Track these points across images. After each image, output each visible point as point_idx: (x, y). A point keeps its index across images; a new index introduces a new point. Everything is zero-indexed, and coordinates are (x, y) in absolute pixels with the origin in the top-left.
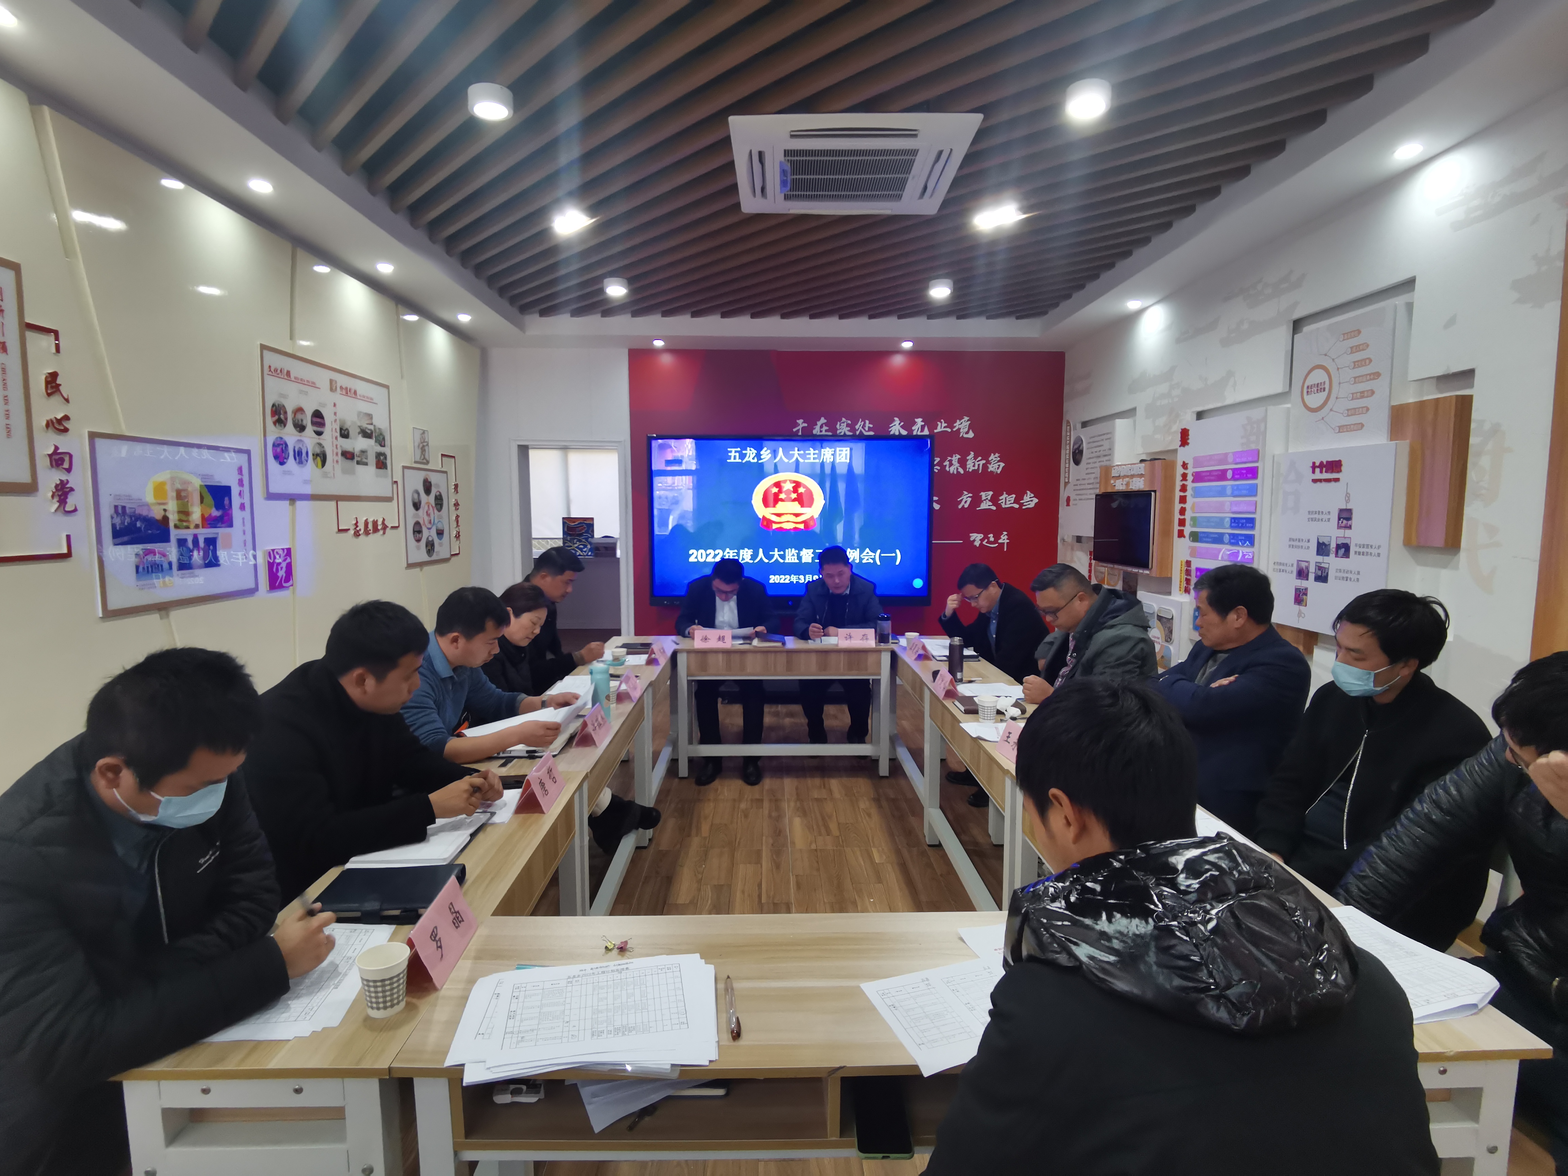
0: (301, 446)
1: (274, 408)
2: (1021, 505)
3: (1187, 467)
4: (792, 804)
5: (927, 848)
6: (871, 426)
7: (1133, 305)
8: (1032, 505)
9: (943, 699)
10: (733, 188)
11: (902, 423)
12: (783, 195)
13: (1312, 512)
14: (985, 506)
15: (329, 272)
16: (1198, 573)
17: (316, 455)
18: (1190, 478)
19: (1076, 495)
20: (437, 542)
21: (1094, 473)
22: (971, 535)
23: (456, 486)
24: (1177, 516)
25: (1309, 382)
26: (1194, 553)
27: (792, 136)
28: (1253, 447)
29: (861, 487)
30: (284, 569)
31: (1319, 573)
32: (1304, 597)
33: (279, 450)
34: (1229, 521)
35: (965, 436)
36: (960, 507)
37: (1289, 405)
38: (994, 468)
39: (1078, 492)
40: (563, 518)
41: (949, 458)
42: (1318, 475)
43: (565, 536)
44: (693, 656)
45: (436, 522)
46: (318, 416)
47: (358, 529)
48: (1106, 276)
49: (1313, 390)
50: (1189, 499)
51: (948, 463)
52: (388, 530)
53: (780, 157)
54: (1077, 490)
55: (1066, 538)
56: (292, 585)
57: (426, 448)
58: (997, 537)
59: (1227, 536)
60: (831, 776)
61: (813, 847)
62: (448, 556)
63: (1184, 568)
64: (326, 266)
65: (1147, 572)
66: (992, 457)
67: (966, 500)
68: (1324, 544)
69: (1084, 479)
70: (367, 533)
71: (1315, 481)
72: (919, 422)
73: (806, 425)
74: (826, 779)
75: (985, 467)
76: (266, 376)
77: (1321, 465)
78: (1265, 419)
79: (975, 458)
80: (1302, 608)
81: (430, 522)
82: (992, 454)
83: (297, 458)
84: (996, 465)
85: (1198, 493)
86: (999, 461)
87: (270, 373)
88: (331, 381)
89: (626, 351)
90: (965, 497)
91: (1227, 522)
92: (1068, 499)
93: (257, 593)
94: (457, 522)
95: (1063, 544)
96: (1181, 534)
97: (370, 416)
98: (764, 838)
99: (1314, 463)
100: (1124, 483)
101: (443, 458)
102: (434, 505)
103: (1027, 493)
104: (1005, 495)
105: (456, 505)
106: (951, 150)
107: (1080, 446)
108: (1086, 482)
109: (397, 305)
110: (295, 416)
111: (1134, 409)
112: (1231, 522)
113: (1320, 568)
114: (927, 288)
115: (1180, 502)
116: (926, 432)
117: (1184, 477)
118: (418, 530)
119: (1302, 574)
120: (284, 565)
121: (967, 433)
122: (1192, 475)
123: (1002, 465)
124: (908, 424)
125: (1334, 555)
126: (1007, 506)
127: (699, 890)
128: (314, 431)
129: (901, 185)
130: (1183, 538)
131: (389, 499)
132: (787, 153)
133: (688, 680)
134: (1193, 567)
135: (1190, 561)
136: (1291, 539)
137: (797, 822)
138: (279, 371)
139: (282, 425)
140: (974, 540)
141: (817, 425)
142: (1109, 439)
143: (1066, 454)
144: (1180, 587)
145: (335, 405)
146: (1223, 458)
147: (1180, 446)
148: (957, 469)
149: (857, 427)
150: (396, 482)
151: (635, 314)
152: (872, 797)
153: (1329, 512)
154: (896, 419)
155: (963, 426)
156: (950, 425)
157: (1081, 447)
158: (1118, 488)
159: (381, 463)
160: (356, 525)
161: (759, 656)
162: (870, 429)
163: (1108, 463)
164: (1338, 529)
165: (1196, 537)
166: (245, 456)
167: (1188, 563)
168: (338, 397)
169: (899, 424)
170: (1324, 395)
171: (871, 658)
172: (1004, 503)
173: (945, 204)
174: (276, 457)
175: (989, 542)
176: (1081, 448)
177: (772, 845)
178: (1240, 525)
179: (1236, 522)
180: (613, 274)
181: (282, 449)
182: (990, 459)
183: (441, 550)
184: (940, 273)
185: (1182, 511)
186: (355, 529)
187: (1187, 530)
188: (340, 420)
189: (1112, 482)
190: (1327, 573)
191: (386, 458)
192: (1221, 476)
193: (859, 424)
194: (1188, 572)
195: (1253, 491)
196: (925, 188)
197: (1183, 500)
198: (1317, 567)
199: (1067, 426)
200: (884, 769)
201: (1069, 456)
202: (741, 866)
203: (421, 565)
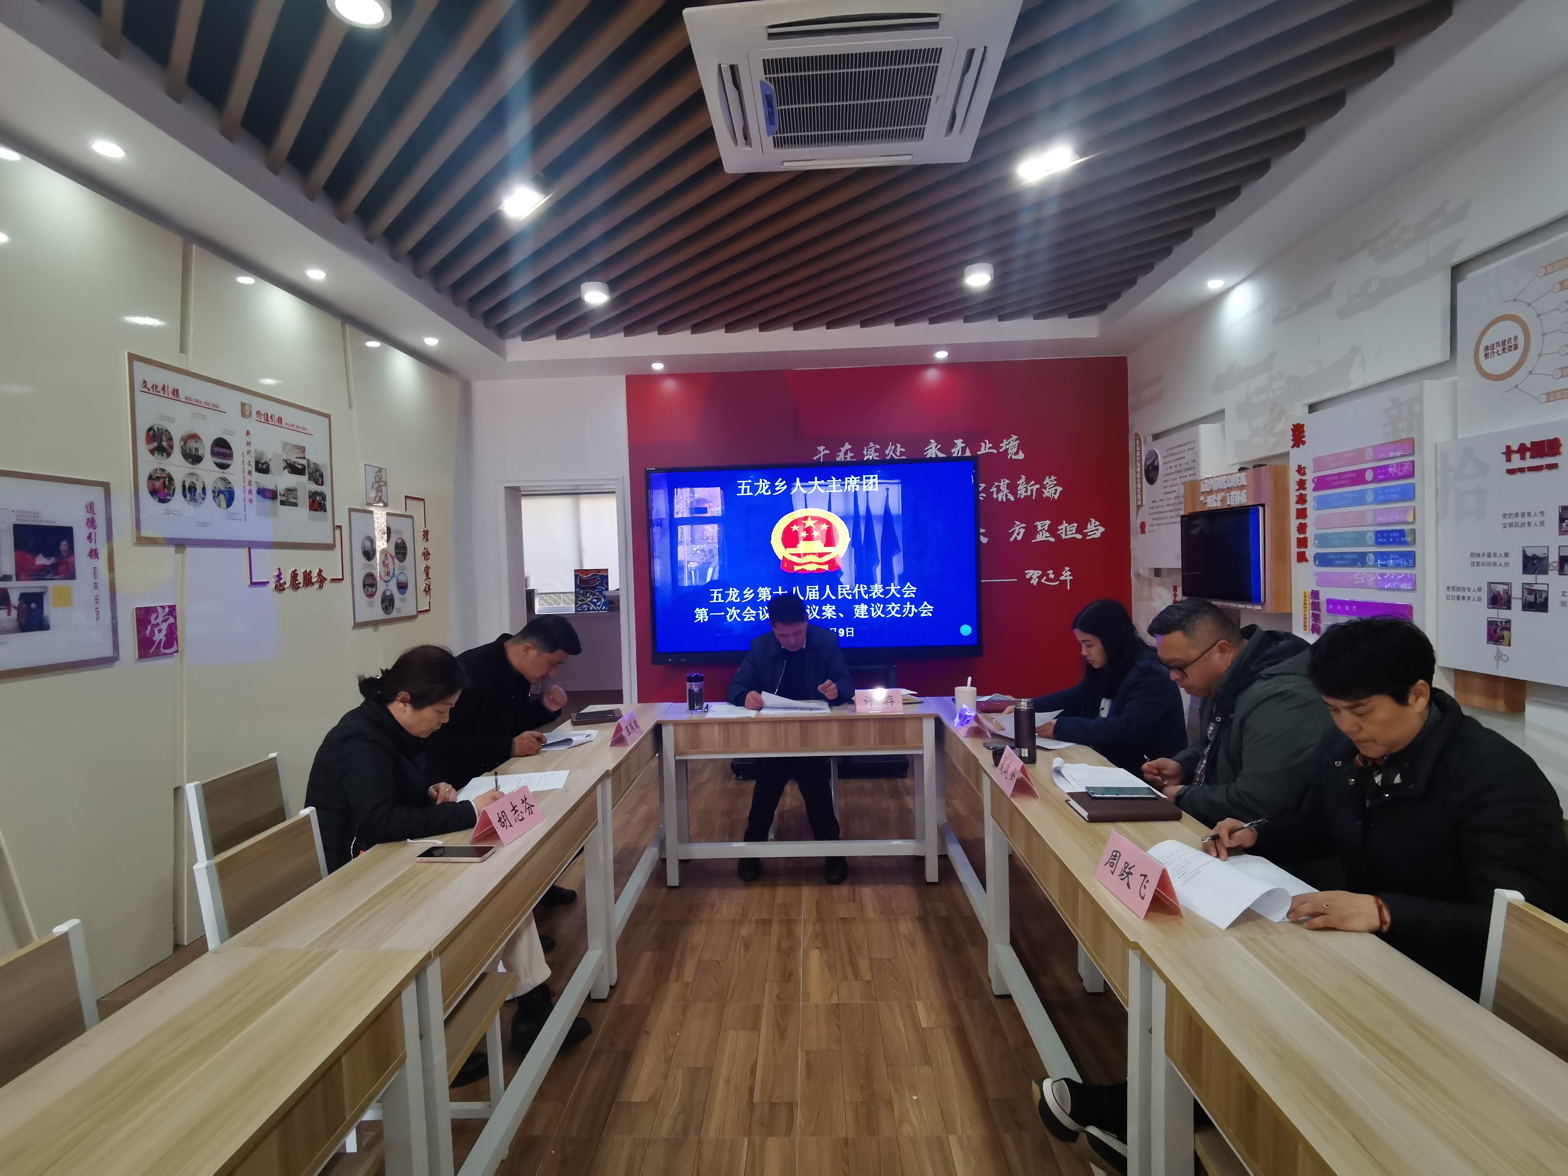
0: (195, 482)
1: (152, 432)
2: (1085, 535)
3: (1304, 471)
4: (810, 928)
5: (993, 1000)
6: (903, 450)
7: (1215, 284)
8: (1098, 535)
9: (1012, 796)
10: (708, 136)
11: (939, 446)
12: (771, 137)
13: (1510, 515)
14: (1040, 538)
15: (254, 284)
16: (1331, 606)
17: (217, 493)
18: (1310, 485)
19: (1153, 519)
20: (397, 595)
21: (1174, 491)
22: (1026, 572)
23: (426, 534)
24: (1294, 535)
25: (1487, 341)
26: (1323, 580)
27: (771, 36)
28: (1404, 436)
29: (898, 530)
30: (164, 632)
31: (1531, 598)
32: (1505, 633)
33: (158, 484)
34: (1373, 536)
35: (1014, 457)
36: (1012, 539)
37: (1456, 378)
38: (1050, 493)
39: (1156, 516)
40: (576, 571)
41: (997, 484)
42: (1516, 462)
43: (578, 590)
44: (681, 728)
45: (397, 572)
46: (222, 448)
47: (281, 582)
48: (1179, 250)
49: (1495, 351)
50: (1312, 514)
51: (995, 489)
52: (326, 584)
53: (759, 74)
54: (1153, 513)
55: (1141, 572)
56: (177, 651)
57: (384, 488)
58: (1058, 574)
59: (1372, 556)
60: (864, 883)
61: (834, 1000)
62: (415, 613)
63: (1309, 601)
64: (251, 277)
65: (1259, 608)
66: (1047, 480)
67: (1018, 531)
68: (1535, 557)
69: (1162, 500)
70: (295, 586)
71: (1511, 472)
72: (959, 443)
73: (828, 452)
74: (857, 887)
75: (1039, 492)
76: (138, 394)
77: (1522, 449)
78: (1420, 398)
79: (1027, 482)
80: (1503, 649)
81: (388, 574)
82: (1047, 477)
83: (188, 495)
84: (1052, 490)
85: (1322, 504)
86: (1055, 485)
87: (146, 390)
88: (243, 405)
89: (624, 377)
90: (1017, 528)
91: (1370, 538)
92: (1143, 525)
93: (117, 663)
94: (427, 574)
95: (1138, 580)
96: (1302, 558)
97: (303, 449)
98: (768, 984)
99: (1508, 447)
100: (1219, 498)
101: (408, 501)
102: (394, 554)
103: (1090, 521)
104: (1065, 525)
105: (426, 554)
106: (985, 48)
107: (1154, 462)
108: (1165, 503)
109: (343, 324)
110: (185, 444)
111: (1222, 412)
112: (1377, 538)
113: (1531, 592)
114: (962, 276)
115: (1298, 518)
116: (968, 453)
117: (1302, 484)
118: (369, 583)
119: (1499, 600)
120: (164, 627)
121: (1016, 453)
122: (1313, 481)
123: (1060, 489)
124: (946, 446)
125: (1556, 572)
126: (1067, 537)
127: (666, 1077)
128: (215, 463)
129: (921, 112)
130: (1305, 563)
131: (330, 547)
132: (770, 65)
133: (676, 761)
134: (1323, 598)
135: (1318, 592)
136: (1473, 555)
137: (815, 955)
138: (160, 389)
139: (165, 454)
140: (1031, 578)
141: (840, 451)
142: (1192, 449)
143: (1136, 473)
144: (1305, 626)
145: (248, 433)
146: (1359, 455)
147: (1293, 447)
148: (1007, 496)
149: (887, 452)
150: (340, 527)
151: (630, 331)
152: (917, 915)
153: (1542, 513)
154: (932, 441)
155: (1011, 446)
156: (996, 446)
157: (1156, 462)
158: (1211, 506)
159: (317, 504)
160: (279, 577)
161: (765, 727)
162: (902, 453)
163: (1193, 478)
164: (1560, 534)
165: (1323, 560)
166: (100, 490)
167: (1315, 594)
168: (252, 424)
169: (936, 447)
170: (1515, 356)
171: (909, 727)
172: (1064, 533)
173: (981, 144)
174: (153, 492)
175: (1048, 580)
176: (1155, 464)
177: (778, 997)
178: (1391, 540)
179: (1383, 537)
180: (590, 276)
181: (164, 483)
182: (1045, 483)
183: (404, 605)
184: (976, 254)
185: (1302, 528)
186: (277, 581)
187: (1310, 552)
188: (256, 451)
189: (1202, 498)
190: (1546, 599)
191: (324, 498)
192: (1358, 478)
193: (889, 448)
194: (1316, 606)
195: (1408, 494)
196: (953, 117)
197: (1302, 514)
198: (1526, 592)
199: (1136, 440)
200: (932, 873)
201: (1141, 475)
202: (732, 1033)
203: (375, 624)
